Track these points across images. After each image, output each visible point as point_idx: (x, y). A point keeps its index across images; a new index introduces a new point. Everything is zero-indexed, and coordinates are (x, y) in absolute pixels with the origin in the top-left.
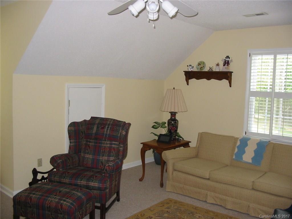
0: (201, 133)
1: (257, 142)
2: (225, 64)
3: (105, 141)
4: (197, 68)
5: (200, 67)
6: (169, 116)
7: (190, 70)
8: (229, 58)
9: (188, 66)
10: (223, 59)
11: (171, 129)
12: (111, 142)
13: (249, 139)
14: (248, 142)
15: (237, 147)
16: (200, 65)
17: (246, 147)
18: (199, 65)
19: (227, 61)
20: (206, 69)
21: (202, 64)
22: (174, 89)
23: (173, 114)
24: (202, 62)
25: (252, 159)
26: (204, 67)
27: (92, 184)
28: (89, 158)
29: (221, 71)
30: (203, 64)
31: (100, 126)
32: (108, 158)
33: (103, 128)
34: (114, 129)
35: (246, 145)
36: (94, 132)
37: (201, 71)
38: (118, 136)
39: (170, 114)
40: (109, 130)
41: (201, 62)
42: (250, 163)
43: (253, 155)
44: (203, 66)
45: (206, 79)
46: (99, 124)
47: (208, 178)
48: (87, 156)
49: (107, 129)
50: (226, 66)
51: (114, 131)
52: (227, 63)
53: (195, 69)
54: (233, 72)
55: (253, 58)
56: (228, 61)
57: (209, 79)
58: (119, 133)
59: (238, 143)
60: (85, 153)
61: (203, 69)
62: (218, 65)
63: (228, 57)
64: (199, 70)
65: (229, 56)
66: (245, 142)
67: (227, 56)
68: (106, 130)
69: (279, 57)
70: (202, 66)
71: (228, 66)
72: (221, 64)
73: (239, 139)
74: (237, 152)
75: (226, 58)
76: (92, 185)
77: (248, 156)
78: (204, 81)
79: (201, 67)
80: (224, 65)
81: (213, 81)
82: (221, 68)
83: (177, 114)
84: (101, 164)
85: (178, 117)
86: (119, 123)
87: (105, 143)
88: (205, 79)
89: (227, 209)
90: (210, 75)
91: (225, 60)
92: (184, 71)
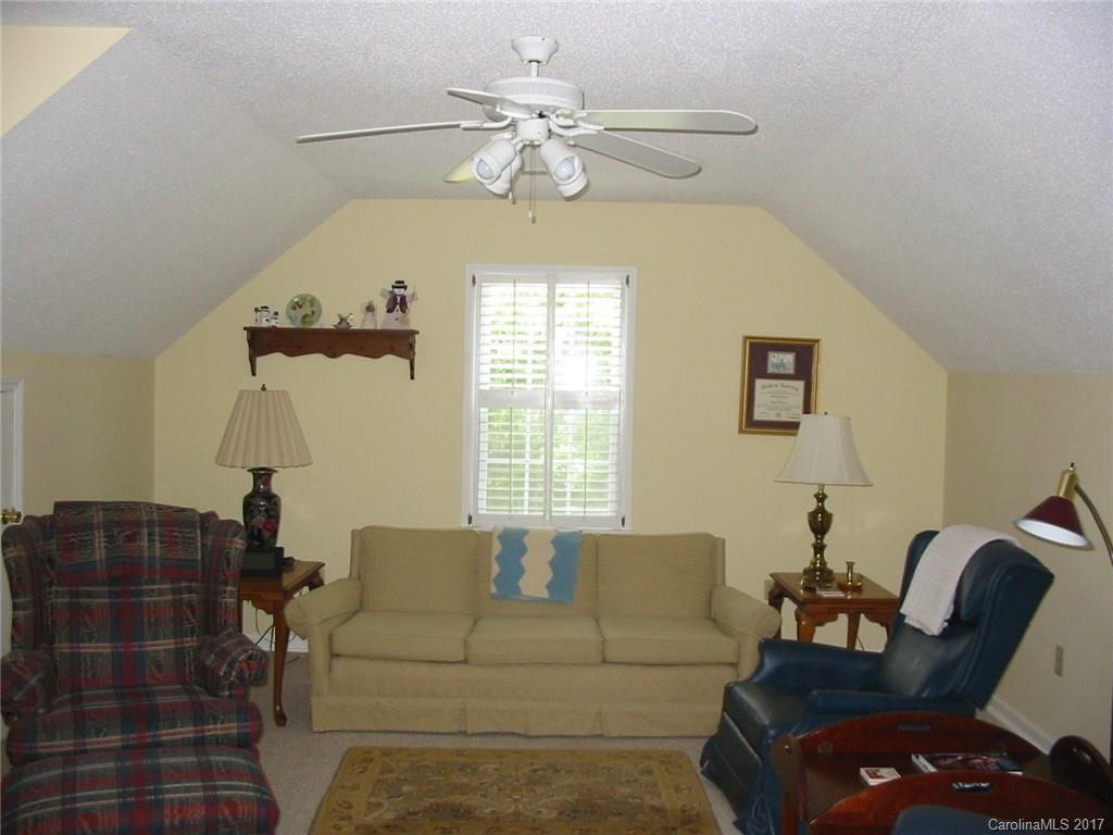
0: (361, 532)
1: (553, 536)
2: (395, 307)
3: (154, 583)
4: (290, 318)
5: (300, 313)
6: (247, 485)
7: (265, 324)
8: (405, 288)
9: (256, 310)
10: (384, 290)
11: (261, 527)
12: (176, 585)
13: (524, 532)
14: (526, 540)
15: (497, 558)
16: (301, 307)
17: (522, 555)
18: (294, 309)
19: (399, 298)
20: (327, 321)
21: (308, 304)
22: (264, 389)
23: (262, 475)
24: (309, 298)
25: (548, 587)
26: (316, 314)
27: (216, 729)
28: (98, 655)
29: (379, 328)
30: (312, 306)
31: (119, 533)
32: (176, 643)
33: (131, 539)
34: (176, 537)
35: (523, 550)
36: (98, 558)
37: (308, 327)
38: (196, 560)
39: (251, 475)
40: (157, 545)
41: (303, 298)
42: (543, 601)
43: (548, 575)
44: (313, 312)
45: (325, 354)
46: (107, 526)
47: (461, 657)
48: (88, 648)
49: (149, 541)
50: (397, 313)
51: (176, 543)
52: (397, 303)
53: (283, 322)
54: (418, 333)
55: (484, 291)
56: (403, 298)
57: (333, 353)
58: (196, 549)
59: (497, 548)
60: (75, 637)
61: (311, 323)
62: (370, 308)
63: (400, 284)
64: (298, 325)
65: (403, 282)
66: (514, 541)
67: (397, 282)
68: (146, 544)
69: (560, 288)
70: (307, 310)
71: (403, 311)
72: (381, 305)
73: (496, 534)
74: (500, 575)
75: (394, 287)
76: (219, 732)
77: (535, 579)
78: (317, 360)
79: (306, 316)
80: (390, 311)
81: (349, 360)
82: (382, 321)
83: (274, 476)
84: (154, 668)
85: (277, 485)
86: (181, 514)
87: (153, 590)
88: (321, 355)
89: (532, 737)
90: (342, 341)
91: (391, 292)
92: (245, 329)
